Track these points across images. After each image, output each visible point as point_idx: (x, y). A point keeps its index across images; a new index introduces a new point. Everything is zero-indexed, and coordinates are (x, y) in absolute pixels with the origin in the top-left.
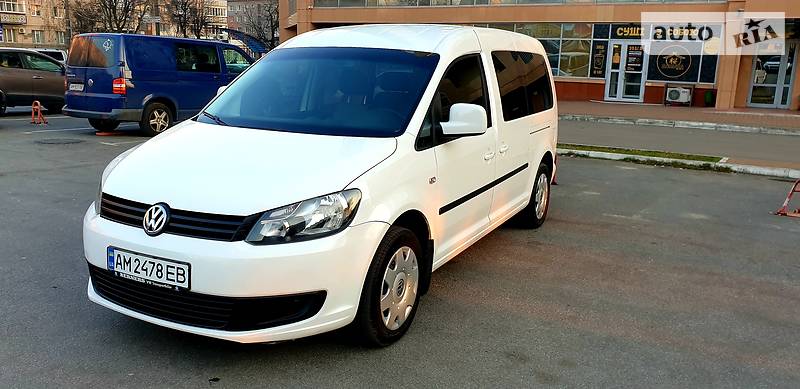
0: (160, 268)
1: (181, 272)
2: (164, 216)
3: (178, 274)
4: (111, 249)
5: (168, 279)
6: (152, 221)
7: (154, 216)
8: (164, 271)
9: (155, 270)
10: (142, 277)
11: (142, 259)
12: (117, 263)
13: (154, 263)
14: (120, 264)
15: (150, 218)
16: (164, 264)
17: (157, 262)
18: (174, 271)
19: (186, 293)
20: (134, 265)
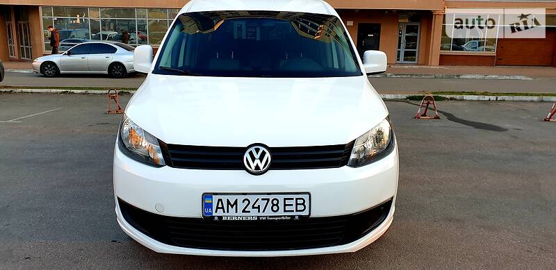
0: (275, 202)
1: (302, 201)
2: (268, 155)
3: (297, 204)
4: (207, 196)
5: (285, 211)
6: (257, 161)
7: (257, 156)
8: (281, 205)
9: (270, 205)
10: (253, 214)
11: (252, 199)
12: (218, 208)
13: (268, 200)
14: (223, 208)
15: (253, 159)
16: (281, 198)
17: (271, 197)
18: (293, 202)
19: (305, 220)
20: (241, 206)
